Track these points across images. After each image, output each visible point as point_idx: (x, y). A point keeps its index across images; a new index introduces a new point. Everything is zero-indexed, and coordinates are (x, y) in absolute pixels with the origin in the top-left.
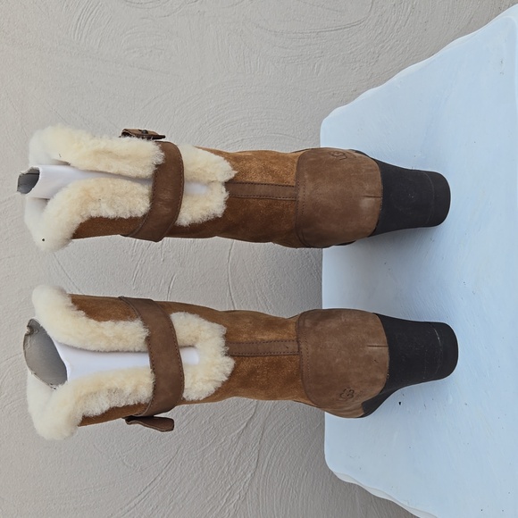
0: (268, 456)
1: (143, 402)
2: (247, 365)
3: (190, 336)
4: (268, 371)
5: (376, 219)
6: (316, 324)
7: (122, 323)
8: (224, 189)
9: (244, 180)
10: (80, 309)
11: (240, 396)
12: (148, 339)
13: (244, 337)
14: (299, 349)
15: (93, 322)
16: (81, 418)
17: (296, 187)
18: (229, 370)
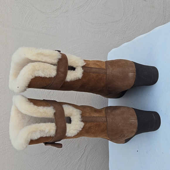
0: (89, 168)
1: (52, 136)
2: (88, 125)
3: (69, 113)
4: (95, 128)
5: (134, 80)
6: (112, 111)
7: (46, 108)
8: (82, 69)
9: (88, 66)
10: (31, 102)
11: (85, 136)
12: (55, 114)
13: (87, 115)
14: (107, 120)
15: (36, 107)
16: (30, 140)
17: (106, 69)
18: (82, 127)
